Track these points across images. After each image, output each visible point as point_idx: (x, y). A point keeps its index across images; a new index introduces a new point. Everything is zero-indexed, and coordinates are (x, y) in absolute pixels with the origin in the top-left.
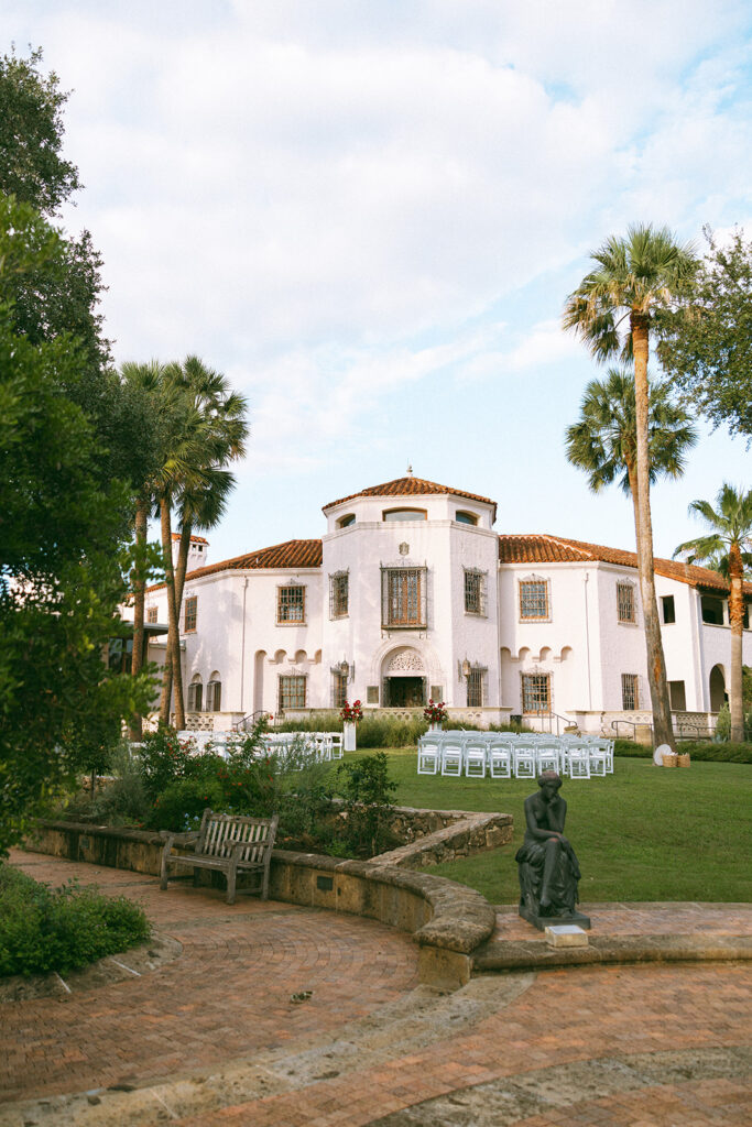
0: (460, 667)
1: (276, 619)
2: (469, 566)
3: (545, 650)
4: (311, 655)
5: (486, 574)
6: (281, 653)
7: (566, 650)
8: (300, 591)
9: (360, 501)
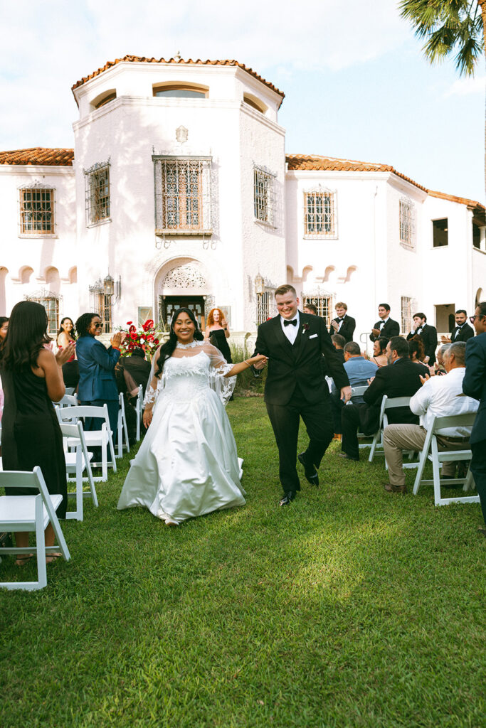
0: (250, 282)
1: (19, 228)
2: (259, 163)
3: (329, 269)
4: (63, 273)
5: (275, 176)
6: (27, 270)
7: (351, 269)
8: (48, 194)
9: (124, 70)
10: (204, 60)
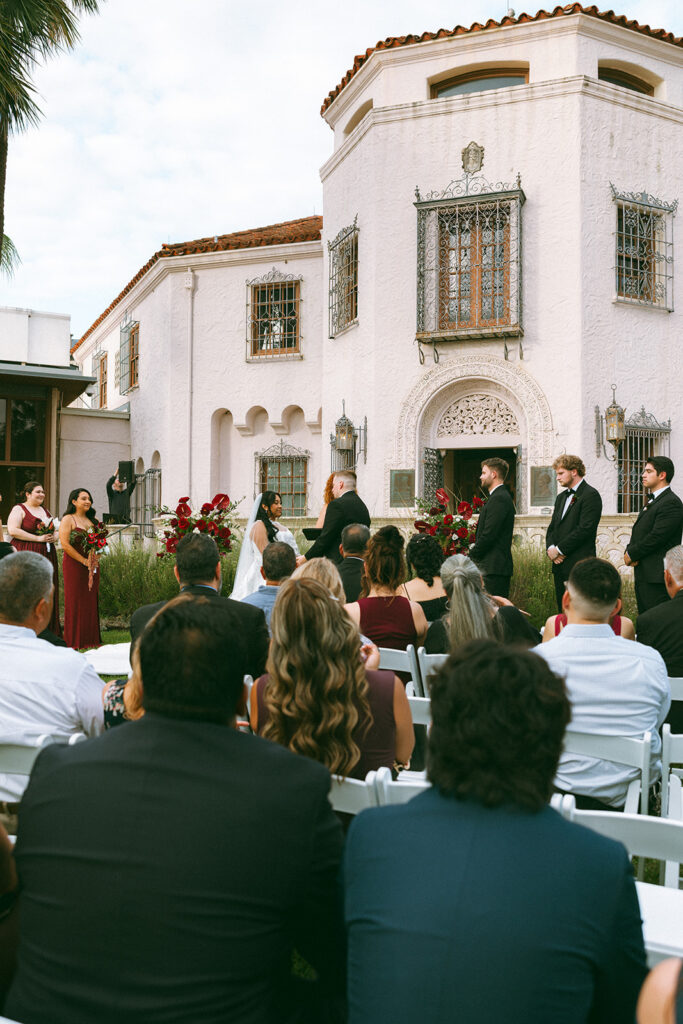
0: (599, 419)
1: (248, 347)
2: (629, 187)
4: (309, 416)
5: (671, 210)
6: (258, 413)
8: (291, 290)
9: (380, 65)
10: (550, 10)
